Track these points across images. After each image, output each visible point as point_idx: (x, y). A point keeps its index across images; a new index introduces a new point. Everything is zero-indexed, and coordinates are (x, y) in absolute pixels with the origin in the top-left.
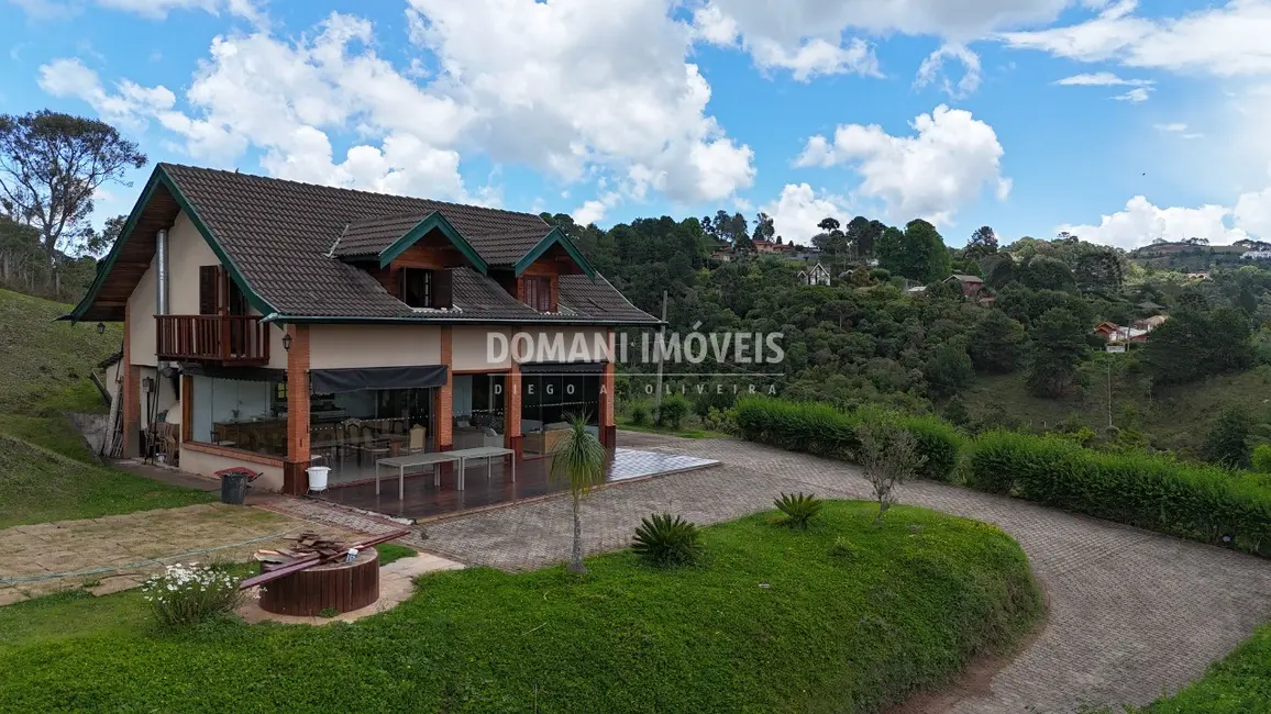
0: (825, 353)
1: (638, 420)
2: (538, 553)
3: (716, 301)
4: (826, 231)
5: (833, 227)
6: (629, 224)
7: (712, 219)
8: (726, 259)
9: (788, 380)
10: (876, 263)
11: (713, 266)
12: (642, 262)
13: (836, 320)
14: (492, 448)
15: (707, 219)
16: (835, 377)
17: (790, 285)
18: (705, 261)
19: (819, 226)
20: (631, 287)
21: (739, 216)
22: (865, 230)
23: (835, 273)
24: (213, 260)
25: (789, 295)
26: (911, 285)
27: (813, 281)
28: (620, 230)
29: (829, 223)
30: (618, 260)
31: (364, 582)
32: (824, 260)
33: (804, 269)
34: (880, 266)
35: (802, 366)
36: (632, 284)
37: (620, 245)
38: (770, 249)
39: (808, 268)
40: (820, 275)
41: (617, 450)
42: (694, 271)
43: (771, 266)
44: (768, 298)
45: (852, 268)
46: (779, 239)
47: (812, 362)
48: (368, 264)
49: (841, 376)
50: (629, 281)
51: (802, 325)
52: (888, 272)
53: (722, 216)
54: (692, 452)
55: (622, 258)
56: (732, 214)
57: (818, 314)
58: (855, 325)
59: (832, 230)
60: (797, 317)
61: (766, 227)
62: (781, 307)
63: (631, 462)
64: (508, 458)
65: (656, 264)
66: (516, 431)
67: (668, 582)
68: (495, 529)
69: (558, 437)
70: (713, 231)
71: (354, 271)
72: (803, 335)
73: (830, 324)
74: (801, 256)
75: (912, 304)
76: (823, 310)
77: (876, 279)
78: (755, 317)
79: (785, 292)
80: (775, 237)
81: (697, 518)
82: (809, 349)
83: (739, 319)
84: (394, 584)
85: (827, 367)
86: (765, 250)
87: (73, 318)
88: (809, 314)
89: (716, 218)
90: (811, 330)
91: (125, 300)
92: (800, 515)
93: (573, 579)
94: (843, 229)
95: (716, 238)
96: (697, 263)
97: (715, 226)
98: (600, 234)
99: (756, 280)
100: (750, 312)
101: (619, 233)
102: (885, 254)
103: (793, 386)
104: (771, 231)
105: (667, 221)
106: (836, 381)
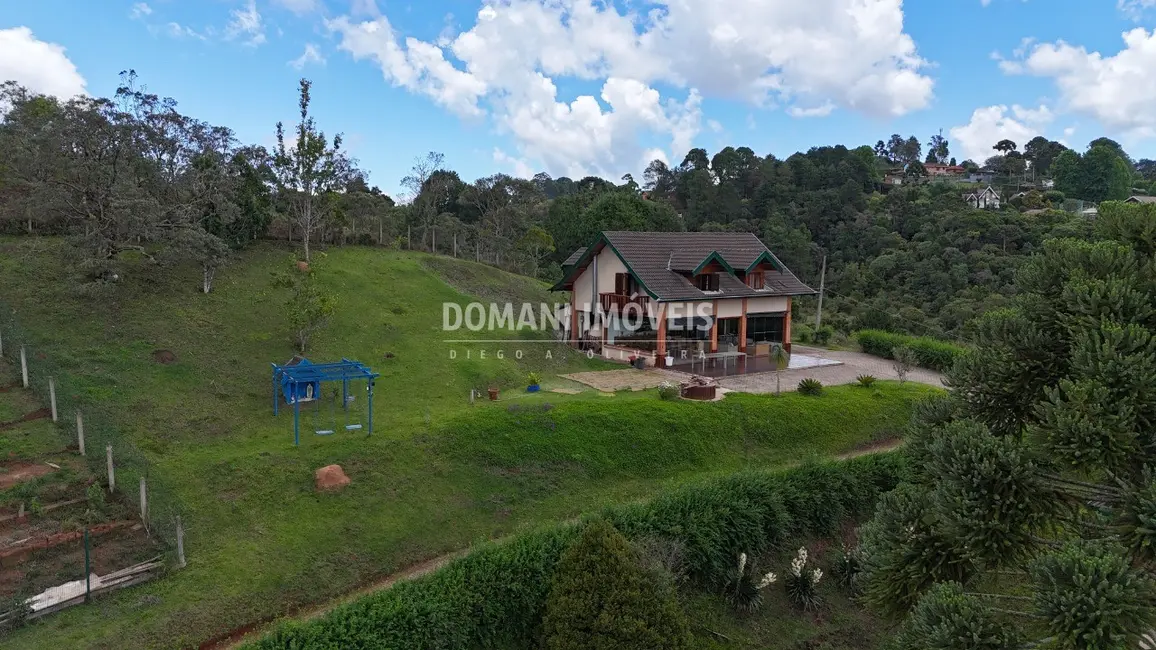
0: (986, 274)
1: (803, 339)
2: (762, 390)
3: (884, 225)
4: (1002, 153)
5: (1010, 148)
6: (805, 153)
7: (886, 143)
8: (898, 182)
9: (948, 297)
10: (1051, 184)
11: (885, 189)
12: (817, 187)
13: (999, 242)
14: (733, 352)
15: (881, 143)
16: (994, 296)
17: (956, 210)
18: (876, 184)
19: (994, 148)
20: (804, 212)
21: (913, 139)
22: (1043, 150)
23: (1006, 195)
24: (623, 270)
25: (954, 219)
26: (1087, 206)
27: (982, 205)
28: (796, 160)
29: (1004, 145)
30: (793, 187)
31: (711, 392)
32: (996, 182)
33: (975, 192)
34: (1055, 188)
35: (963, 287)
36: (806, 209)
37: (796, 173)
38: (942, 171)
39: (979, 191)
40: (990, 198)
41: (792, 355)
42: (865, 196)
43: (941, 190)
44: (934, 222)
45: (1026, 189)
46: (953, 161)
47: (972, 282)
48: (687, 274)
49: (999, 296)
50: (802, 205)
51: (966, 248)
52: (1062, 194)
53: (896, 139)
54: (830, 358)
55: (797, 185)
56: (905, 137)
57: (983, 238)
58: (1020, 247)
59: (1009, 151)
60: (960, 241)
61: (942, 148)
62: (947, 230)
63: (797, 361)
64: (740, 358)
65: (829, 191)
66: (744, 345)
67: (812, 400)
68: (744, 382)
69: (763, 348)
70: (887, 154)
71: (682, 277)
72: (965, 257)
73: (993, 247)
74: (973, 178)
75: (1079, 227)
76: (988, 234)
77: (1049, 201)
78: (922, 240)
79: (952, 217)
80: (948, 160)
81: (824, 384)
82: (971, 270)
83: (905, 241)
84: (720, 394)
85: (987, 287)
86: (938, 172)
87: (552, 290)
88: (973, 238)
89: (890, 142)
90: (975, 253)
91: (573, 283)
92: (867, 383)
93: (778, 397)
94: (1021, 150)
95: (889, 161)
96: (869, 187)
97: (888, 150)
98: (778, 164)
99: (924, 205)
100: (917, 235)
101: (796, 162)
102: (1060, 176)
103: (951, 304)
104: (945, 153)
105: (841, 149)
106: (995, 300)
